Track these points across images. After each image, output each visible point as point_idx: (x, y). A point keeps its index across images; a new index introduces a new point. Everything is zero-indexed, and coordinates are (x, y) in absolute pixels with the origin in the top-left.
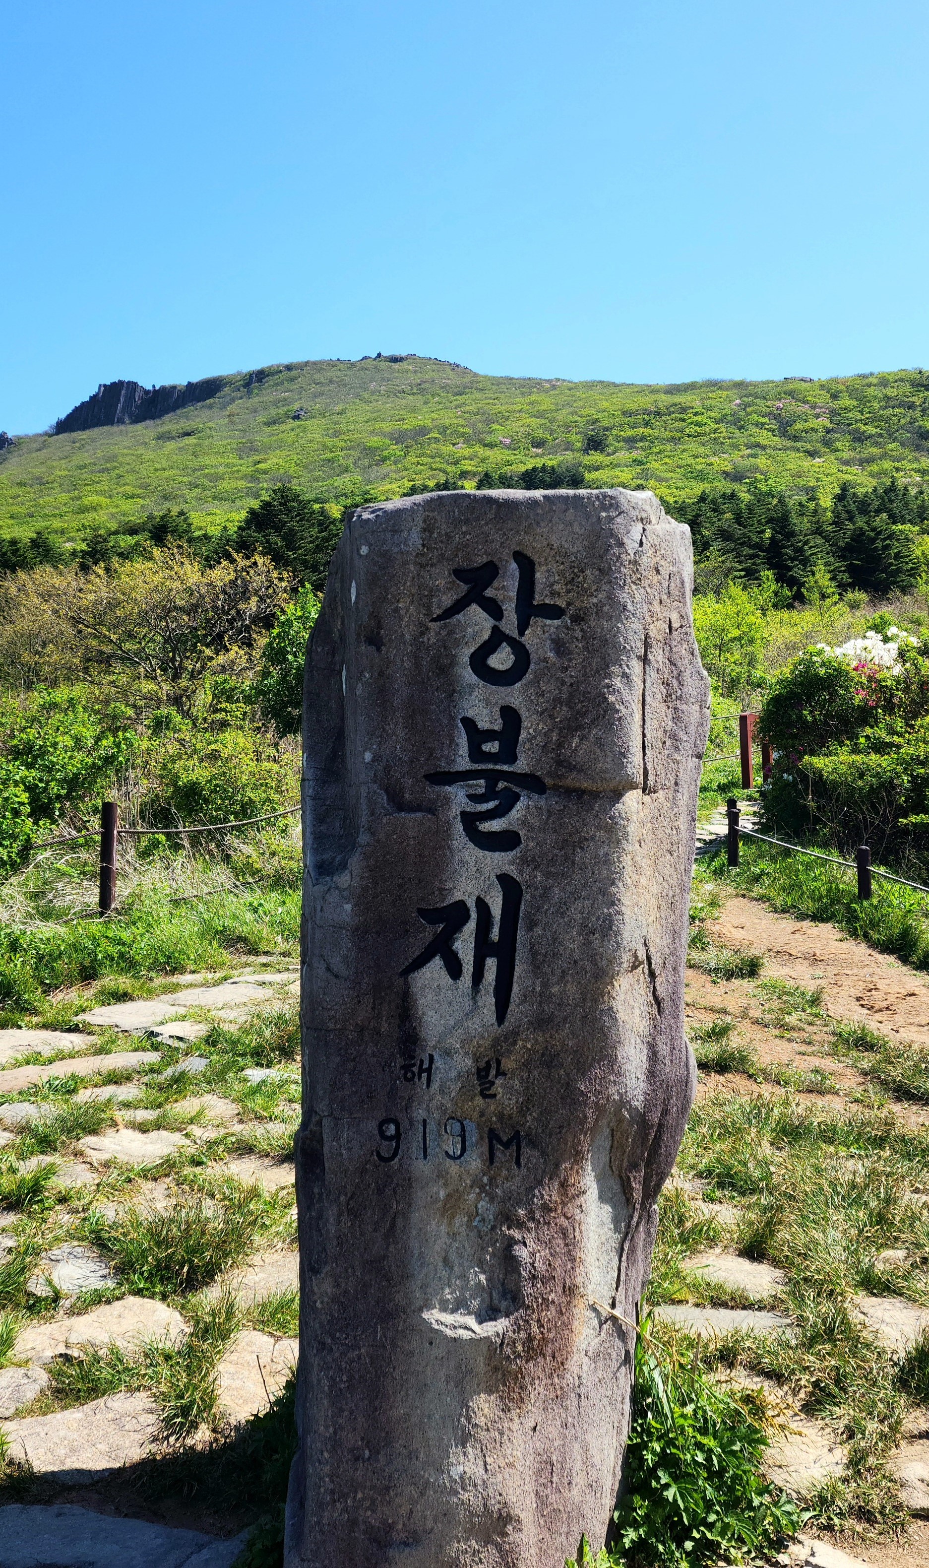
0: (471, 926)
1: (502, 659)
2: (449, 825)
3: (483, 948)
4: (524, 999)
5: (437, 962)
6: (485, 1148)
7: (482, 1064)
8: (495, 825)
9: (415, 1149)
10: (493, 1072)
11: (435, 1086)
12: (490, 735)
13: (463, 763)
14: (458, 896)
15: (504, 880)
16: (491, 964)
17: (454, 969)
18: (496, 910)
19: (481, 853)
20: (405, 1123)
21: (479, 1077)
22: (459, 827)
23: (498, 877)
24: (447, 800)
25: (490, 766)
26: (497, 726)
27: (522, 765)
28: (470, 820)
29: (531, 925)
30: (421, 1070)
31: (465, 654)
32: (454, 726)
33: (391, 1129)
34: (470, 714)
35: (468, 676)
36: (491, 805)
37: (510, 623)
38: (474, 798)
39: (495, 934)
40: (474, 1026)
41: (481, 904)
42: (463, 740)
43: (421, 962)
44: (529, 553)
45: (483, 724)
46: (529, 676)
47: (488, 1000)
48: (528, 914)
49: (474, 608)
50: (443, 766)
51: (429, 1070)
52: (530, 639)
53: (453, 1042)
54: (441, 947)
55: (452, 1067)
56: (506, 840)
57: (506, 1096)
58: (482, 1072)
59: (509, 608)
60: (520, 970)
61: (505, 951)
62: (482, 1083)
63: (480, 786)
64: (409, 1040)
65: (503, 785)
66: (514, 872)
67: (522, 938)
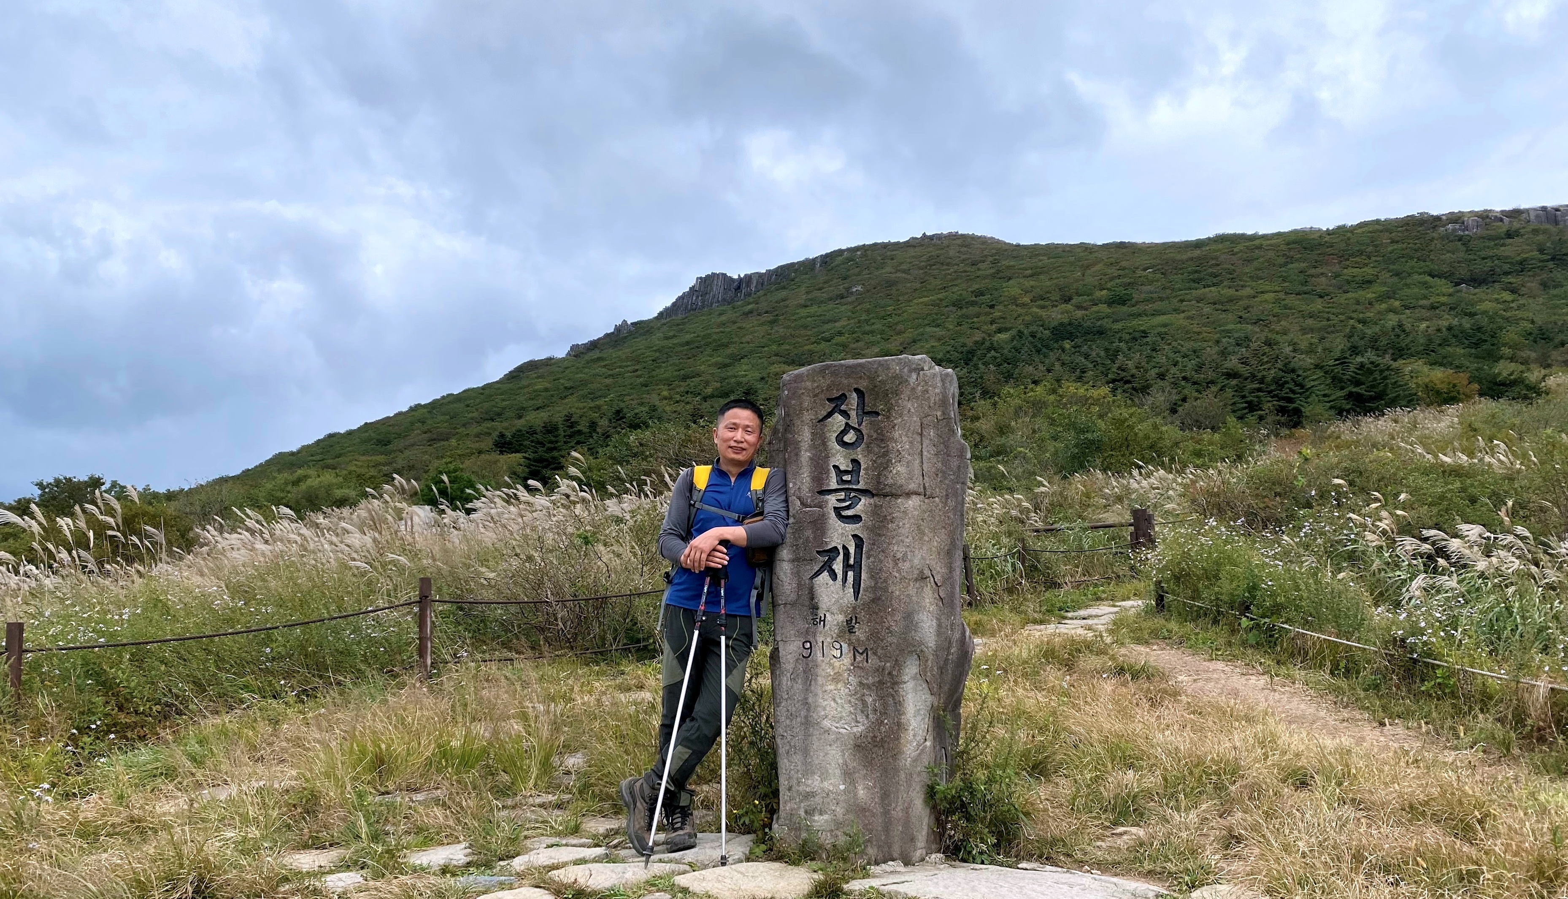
0: (841, 557)
1: (850, 437)
2: (829, 513)
3: (847, 566)
4: (865, 590)
5: (825, 574)
6: (851, 654)
7: (848, 618)
8: (850, 512)
9: (819, 654)
10: (854, 621)
11: (827, 628)
12: (846, 472)
13: (833, 484)
14: (833, 545)
15: (855, 536)
16: (850, 574)
17: (834, 576)
18: (852, 550)
19: (843, 525)
20: (814, 643)
21: (847, 624)
22: (833, 514)
23: (852, 535)
24: (827, 502)
25: (846, 486)
26: (850, 468)
27: (861, 486)
28: (837, 510)
29: (869, 557)
30: (820, 620)
31: (833, 436)
32: (829, 469)
33: (808, 645)
34: (837, 463)
35: (835, 446)
37: (854, 422)
38: (839, 501)
39: (852, 561)
40: (845, 602)
41: (845, 548)
42: (833, 474)
43: (817, 574)
44: (861, 388)
45: (842, 468)
46: (864, 445)
47: (850, 591)
48: (867, 552)
49: (836, 414)
50: (825, 487)
51: (824, 621)
52: (864, 427)
53: (834, 609)
54: (828, 567)
55: (834, 620)
56: (856, 518)
57: (861, 633)
58: (849, 622)
59: (853, 414)
60: (864, 576)
61: (857, 568)
62: (849, 627)
63: (842, 495)
64: (815, 608)
65: (852, 495)
66: (858, 533)
67: (864, 561)
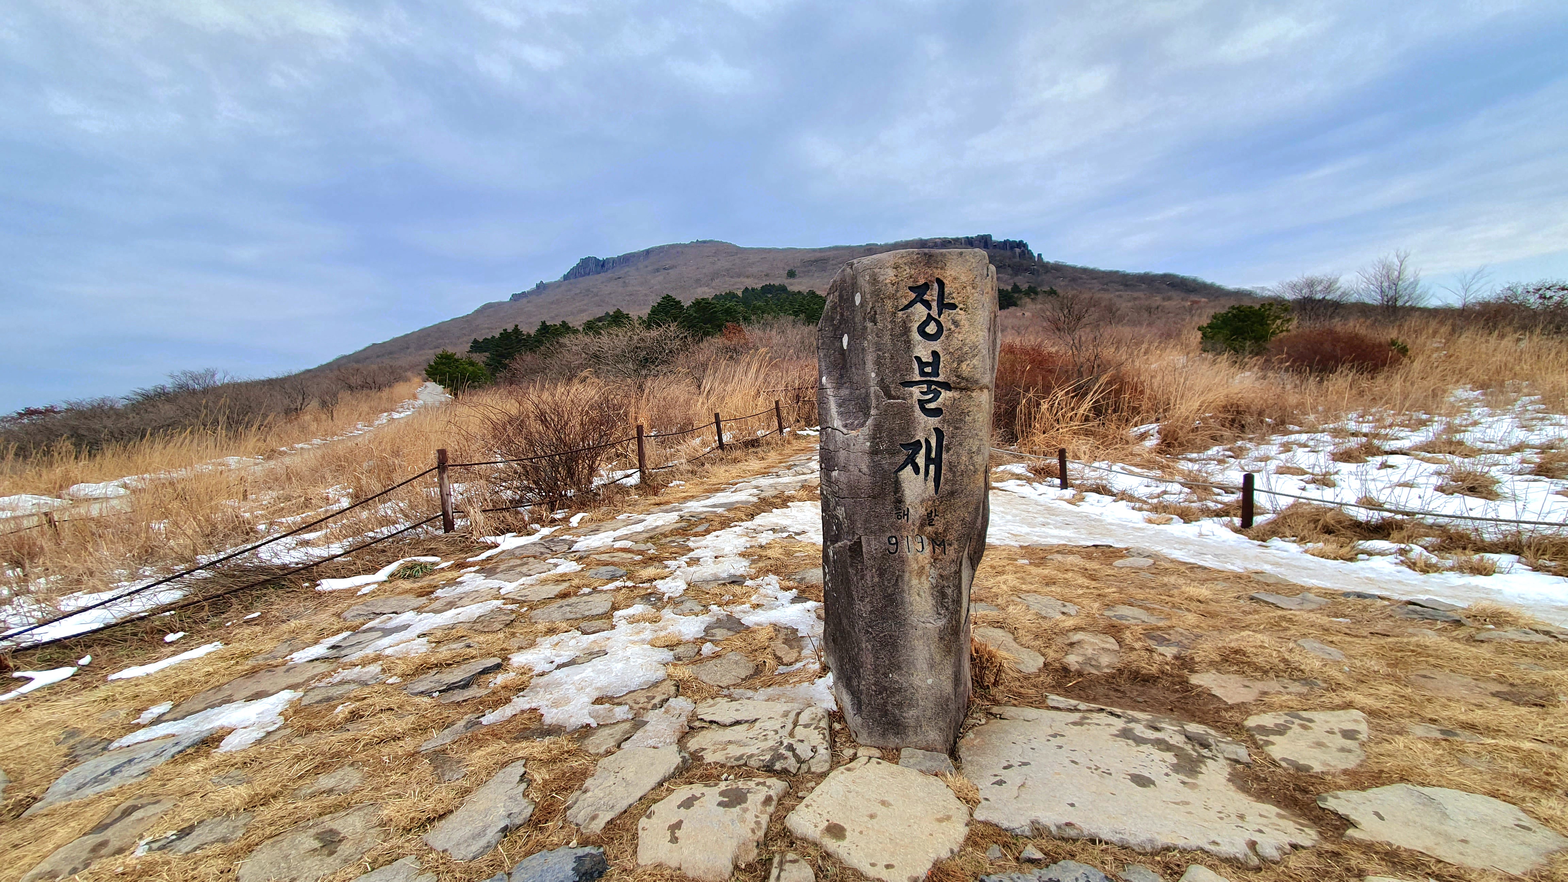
0: (923, 451)
1: (931, 329)
2: (913, 406)
3: (928, 460)
4: (946, 482)
5: (909, 468)
6: (931, 547)
7: (929, 511)
9: (904, 549)
10: (933, 514)
11: (910, 522)
12: (928, 364)
13: (917, 377)
14: (917, 438)
15: (937, 430)
16: (932, 467)
17: (917, 470)
18: (933, 444)
19: (926, 418)
20: (899, 538)
21: (928, 517)
22: (917, 406)
23: (934, 429)
24: (911, 394)
25: (929, 378)
26: (930, 360)
27: (941, 378)
28: (921, 403)
29: (948, 450)
30: (904, 515)
31: (915, 326)
32: (911, 361)
33: (894, 540)
34: (919, 355)
35: (916, 336)
36: (931, 396)
37: (934, 313)
38: (922, 393)
39: (933, 455)
40: (926, 496)
41: (927, 441)
42: (916, 366)
43: (902, 467)
44: (942, 278)
45: (924, 360)
46: (942, 338)
47: (931, 484)
48: (947, 445)
49: (919, 304)
50: (908, 378)
51: (907, 515)
52: (941, 319)
53: (917, 502)
54: (911, 461)
55: (916, 513)
56: (937, 412)
57: (939, 525)
58: (929, 515)
59: (934, 305)
60: (944, 470)
61: (938, 462)
62: (928, 519)
63: (924, 388)
64: (900, 501)
65: (933, 387)
66: (939, 426)
67: (944, 456)
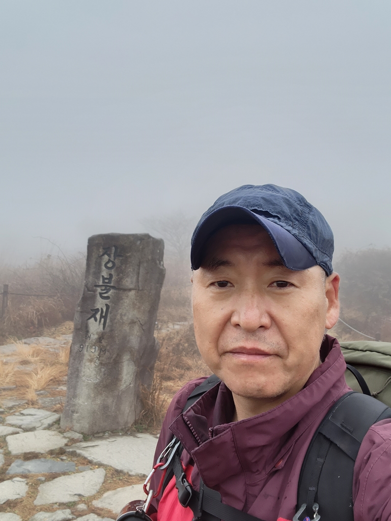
0: (100, 313)
1: (110, 265)
3: (101, 317)
4: (108, 326)
5: (93, 319)
6: (99, 351)
8: (105, 295)
9: (85, 350)
10: (102, 338)
11: (91, 340)
12: (107, 279)
13: (101, 283)
14: (97, 307)
15: (107, 305)
16: (103, 320)
17: (96, 320)
18: (104, 310)
19: (102, 300)
20: (84, 346)
22: (98, 295)
24: (97, 290)
25: (106, 284)
26: (108, 277)
27: (112, 285)
28: (101, 294)
29: (111, 313)
30: (88, 337)
31: (103, 264)
32: (100, 277)
33: (82, 347)
34: (103, 275)
35: (103, 268)
36: (105, 291)
37: (112, 259)
38: (102, 290)
39: (104, 314)
40: (99, 331)
41: (102, 309)
42: (101, 279)
43: (90, 318)
45: (105, 277)
46: (115, 268)
47: (102, 326)
48: (110, 311)
49: (106, 255)
50: (97, 284)
51: (90, 337)
52: (116, 261)
53: (95, 333)
54: (94, 316)
55: (94, 337)
56: (107, 298)
57: (104, 343)
58: (100, 338)
59: (112, 255)
60: (108, 321)
61: (105, 317)
62: (100, 340)
63: (103, 288)
64: (87, 332)
65: (108, 288)
66: (108, 304)
67: (109, 315)
